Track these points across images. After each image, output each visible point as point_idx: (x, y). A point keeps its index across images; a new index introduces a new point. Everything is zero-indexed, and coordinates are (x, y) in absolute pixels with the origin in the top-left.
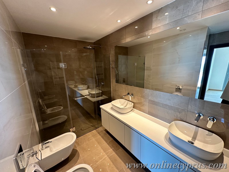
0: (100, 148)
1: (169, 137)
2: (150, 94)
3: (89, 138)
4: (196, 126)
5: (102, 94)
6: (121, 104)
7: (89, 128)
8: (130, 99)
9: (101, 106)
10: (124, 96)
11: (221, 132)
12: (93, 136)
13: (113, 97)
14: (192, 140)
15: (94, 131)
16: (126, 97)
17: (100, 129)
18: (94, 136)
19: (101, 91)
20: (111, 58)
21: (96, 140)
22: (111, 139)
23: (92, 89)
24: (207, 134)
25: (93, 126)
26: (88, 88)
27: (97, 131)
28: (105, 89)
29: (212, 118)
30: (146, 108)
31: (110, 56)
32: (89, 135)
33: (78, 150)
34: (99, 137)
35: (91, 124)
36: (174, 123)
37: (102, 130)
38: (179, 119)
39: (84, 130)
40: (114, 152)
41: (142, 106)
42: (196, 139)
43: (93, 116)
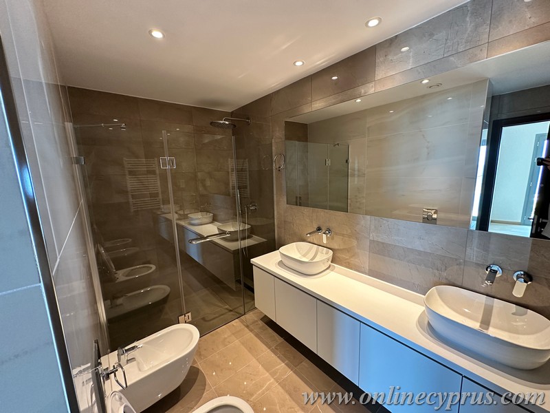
0: (254, 361)
1: (426, 323)
2: (373, 227)
3: (225, 338)
4: (487, 295)
5: (252, 232)
6: (300, 254)
7: (222, 315)
8: (325, 241)
9: (254, 260)
10: (310, 234)
11: (545, 307)
12: (233, 334)
13: (279, 238)
14: (480, 326)
15: (236, 323)
16: (314, 238)
17: (250, 316)
18: (236, 333)
19: (247, 227)
20: (274, 148)
21: (243, 344)
22: (280, 340)
23: (224, 221)
24: (514, 311)
25: (231, 311)
26: (214, 220)
27: (242, 322)
28: (259, 222)
29: (522, 273)
30: (364, 258)
31: (271, 144)
32: (224, 331)
33: (201, 369)
34: (249, 335)
35: (227, 307)
36: (435, 291)
37: (256, 319)
38: (444, 281)
39: (211, 320)
40: (290, 370)
41: (353, 256)
42: (491, 324)
43: (233, 286)
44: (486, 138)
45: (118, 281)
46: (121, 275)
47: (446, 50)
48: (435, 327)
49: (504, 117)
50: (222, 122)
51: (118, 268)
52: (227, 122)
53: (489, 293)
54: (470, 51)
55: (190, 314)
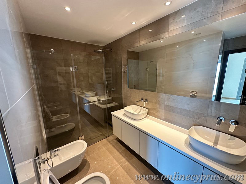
0: (111, 157)
1: (188, 142)
2: (166, 99)
3: (99, 147)
4: (217, 131)
5: (112, 100)
6: (133, 110)
7: (99, 137)
8: (144, 105)
9: (112, 113)
10: (138, 101)
11: (244, 136)
12: (103, 145)
13: (124, 103)
14: (213, 145)
15: (104, 140)
16: (140, 103)
17: (111, 138)
18: (104, 145)
19: (110, 98)
20: (122, 63)
21: (107, 149)
22: (123, 148)
23: (100, 95)
24: (229, 138)
25: (102, 135)
26: (96, 95)
27: (107, 140)
28: (115, 96)
29: (234, 121)
30: (162, 113)
31: (121, 61)
32: (99, 144)
33: (88, 160)
34: (110, 146)
35: (101, 133)
36: (193, 128)
37: (113, 139)
38: (198, 124)
39: (93, 139)
40: (127, 162)
41: (158, 112)
42: (218, 144)
43: (103, 124)
44: (221, 60)
45: (53, 121)
46: (54, 119)
47: (202, 17)
48: (193, 145)
49: (230, 49)
50: (99, 51)
51: (53, 115)
52: (101, 51)
53: (218, 130)
54: (213, 17)
55: (83, 136)
